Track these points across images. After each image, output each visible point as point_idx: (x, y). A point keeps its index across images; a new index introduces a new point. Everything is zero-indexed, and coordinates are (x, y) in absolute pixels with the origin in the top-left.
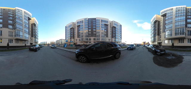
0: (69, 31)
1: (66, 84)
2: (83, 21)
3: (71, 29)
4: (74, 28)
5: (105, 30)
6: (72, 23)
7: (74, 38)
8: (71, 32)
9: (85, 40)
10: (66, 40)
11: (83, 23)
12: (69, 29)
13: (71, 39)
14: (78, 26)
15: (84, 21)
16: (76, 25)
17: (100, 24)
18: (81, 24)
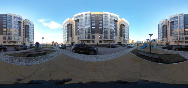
0: (161, 29)
1: (66, 83)
2: (177, 17)
3: (163, 26)
4: (167, 26)
5: (18, 27)
6: (164, 20)
7: (166, 37)
8: (163, 30)
9: (180, 39)
10: (158, 39)
11: (177, 18)
12: (161, 26)
13: (163, 38)
14: (171, 22)
15: (179, 17)
16: (169, 21)
17: (13, 21)
18: (175, 20)
